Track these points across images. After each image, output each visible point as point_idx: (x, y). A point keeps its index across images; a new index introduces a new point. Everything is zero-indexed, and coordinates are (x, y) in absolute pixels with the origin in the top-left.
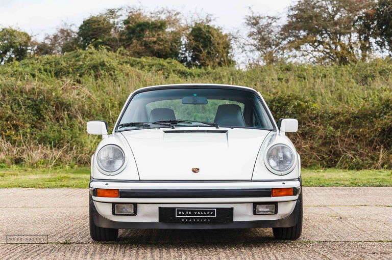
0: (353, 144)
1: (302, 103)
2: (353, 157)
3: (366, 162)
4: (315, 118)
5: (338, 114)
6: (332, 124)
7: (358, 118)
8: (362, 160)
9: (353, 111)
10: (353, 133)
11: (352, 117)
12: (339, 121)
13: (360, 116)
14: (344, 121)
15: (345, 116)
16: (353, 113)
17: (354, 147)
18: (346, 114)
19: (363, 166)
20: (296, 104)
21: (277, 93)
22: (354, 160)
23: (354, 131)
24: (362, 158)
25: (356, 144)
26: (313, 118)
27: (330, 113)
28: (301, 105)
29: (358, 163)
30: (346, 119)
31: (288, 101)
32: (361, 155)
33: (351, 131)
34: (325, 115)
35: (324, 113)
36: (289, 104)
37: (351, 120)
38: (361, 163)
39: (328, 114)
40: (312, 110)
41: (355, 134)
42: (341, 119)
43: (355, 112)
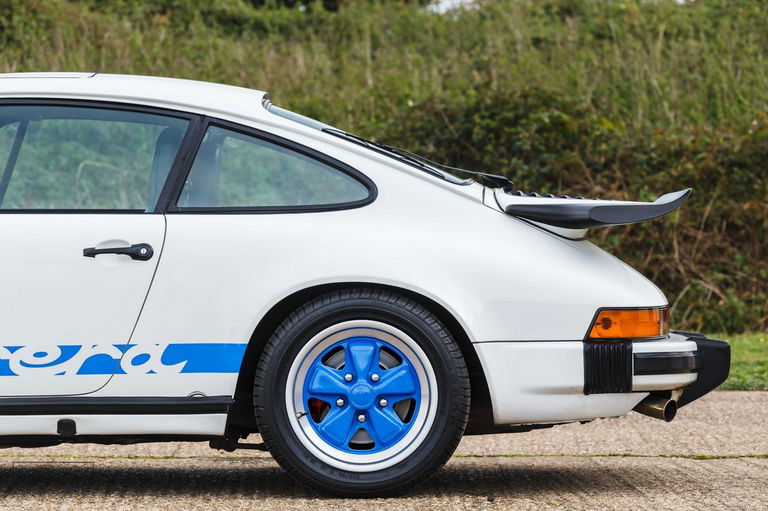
0: (721, 251)
1: (565, 117)
2: (717, 291)
3: (759, 308)
4: (607, 165)
5: (678, 154)
6: (658, 186)
7: (742, 166)
8: (749, 302)
9: (726, 145)
10: (724, 216)
11: (722, 164)
12: (682, 175)
13: (749, 161)
14: (697, 177)
15: (703, 159)
16: (726, 152)
17: (723, 259)
18: (704, 155)
19: (747, 321)
20: (547, 120)
21: (487, 85)
22: (721, 303)
23: (726, 207)
24: (746, 294)
25: (731, 249)
26: (600, 167)
27: (653, 150)
28: (563, 124)
29: (733, 309)
30: (703, 170)
31: (521, 111)
32: (743, 286)
33: (718, 209)
34: (641, 157)
35: (634, 149)
36: (524, 121)
37: (718, 172)
38: (741, 312)
39: (645, 153)
40: (598, 141)
41: (731, 220)
42: (686, 170)
43: (733, 146)
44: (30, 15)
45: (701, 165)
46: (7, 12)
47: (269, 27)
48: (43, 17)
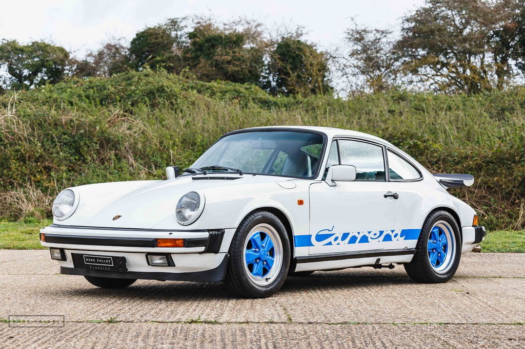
0: (485, 197)
1: (419, 143)
2: (485, 214)
3: (502, 220)
4: (436, 162)
5: (466, 158)
6: (458, 171)
7: (492, 163)
8: (497, 218)
9: (485, 154)
10: (486, 183)
11: (484, 162)
12: (468, 166)
13: (495, 161)
14: (474, 167)
15: (476, 160)
16: (485, 157)
17: (486, 201)
18: (476, 158)
19: (497, 226)
20: (412, 144)
22: (486, 218)
23: (486, 180)
24: (496, 215)
25: (489, 197)
26: (434, 163)
27: (456, 156)
28: (418, 145)
29: (491, 221)
30: (476, 164)
31: (401, 140)
32: (495, 211)
33: (483, 180)
34: (450, 159)
35: (447, 156)
36: (402, 144)
37: (482, 165)
38: (495, 222)
39: (453, 157)
40: (433, 152)
41: (488, 184)
42: (470, 164)
43: (488, 155)
44: (185, 99)
45: (475, 162)
46: (175, 97)
47: (279, 104)
48: (189, 100)
